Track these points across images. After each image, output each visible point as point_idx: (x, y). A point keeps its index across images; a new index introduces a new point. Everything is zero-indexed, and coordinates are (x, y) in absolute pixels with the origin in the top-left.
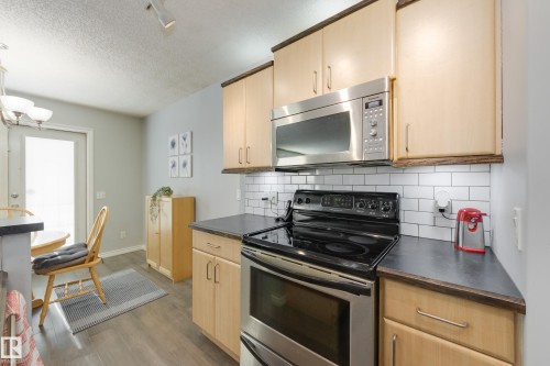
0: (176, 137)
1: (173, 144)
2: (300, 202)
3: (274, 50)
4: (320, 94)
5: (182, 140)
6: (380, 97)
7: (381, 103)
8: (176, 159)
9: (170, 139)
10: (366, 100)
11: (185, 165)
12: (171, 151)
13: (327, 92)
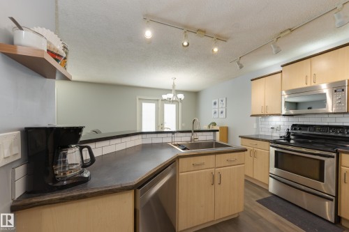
0: (217, 101)
1: (215, 104)
2: (295, 129)
3: (282, 66)
4: (309, 85)
5: (220, 102)
6: (343, 88)
7: (343, 90)
8: (217, 110)
9: (214, 101)
10: (335, 89)
11: (222, 112)
12: (214, 106)
13: (313, 84)
